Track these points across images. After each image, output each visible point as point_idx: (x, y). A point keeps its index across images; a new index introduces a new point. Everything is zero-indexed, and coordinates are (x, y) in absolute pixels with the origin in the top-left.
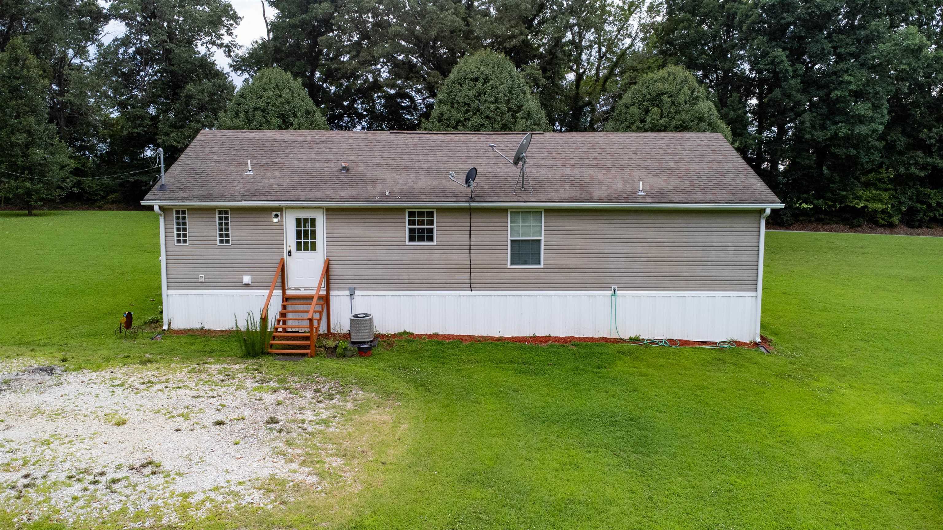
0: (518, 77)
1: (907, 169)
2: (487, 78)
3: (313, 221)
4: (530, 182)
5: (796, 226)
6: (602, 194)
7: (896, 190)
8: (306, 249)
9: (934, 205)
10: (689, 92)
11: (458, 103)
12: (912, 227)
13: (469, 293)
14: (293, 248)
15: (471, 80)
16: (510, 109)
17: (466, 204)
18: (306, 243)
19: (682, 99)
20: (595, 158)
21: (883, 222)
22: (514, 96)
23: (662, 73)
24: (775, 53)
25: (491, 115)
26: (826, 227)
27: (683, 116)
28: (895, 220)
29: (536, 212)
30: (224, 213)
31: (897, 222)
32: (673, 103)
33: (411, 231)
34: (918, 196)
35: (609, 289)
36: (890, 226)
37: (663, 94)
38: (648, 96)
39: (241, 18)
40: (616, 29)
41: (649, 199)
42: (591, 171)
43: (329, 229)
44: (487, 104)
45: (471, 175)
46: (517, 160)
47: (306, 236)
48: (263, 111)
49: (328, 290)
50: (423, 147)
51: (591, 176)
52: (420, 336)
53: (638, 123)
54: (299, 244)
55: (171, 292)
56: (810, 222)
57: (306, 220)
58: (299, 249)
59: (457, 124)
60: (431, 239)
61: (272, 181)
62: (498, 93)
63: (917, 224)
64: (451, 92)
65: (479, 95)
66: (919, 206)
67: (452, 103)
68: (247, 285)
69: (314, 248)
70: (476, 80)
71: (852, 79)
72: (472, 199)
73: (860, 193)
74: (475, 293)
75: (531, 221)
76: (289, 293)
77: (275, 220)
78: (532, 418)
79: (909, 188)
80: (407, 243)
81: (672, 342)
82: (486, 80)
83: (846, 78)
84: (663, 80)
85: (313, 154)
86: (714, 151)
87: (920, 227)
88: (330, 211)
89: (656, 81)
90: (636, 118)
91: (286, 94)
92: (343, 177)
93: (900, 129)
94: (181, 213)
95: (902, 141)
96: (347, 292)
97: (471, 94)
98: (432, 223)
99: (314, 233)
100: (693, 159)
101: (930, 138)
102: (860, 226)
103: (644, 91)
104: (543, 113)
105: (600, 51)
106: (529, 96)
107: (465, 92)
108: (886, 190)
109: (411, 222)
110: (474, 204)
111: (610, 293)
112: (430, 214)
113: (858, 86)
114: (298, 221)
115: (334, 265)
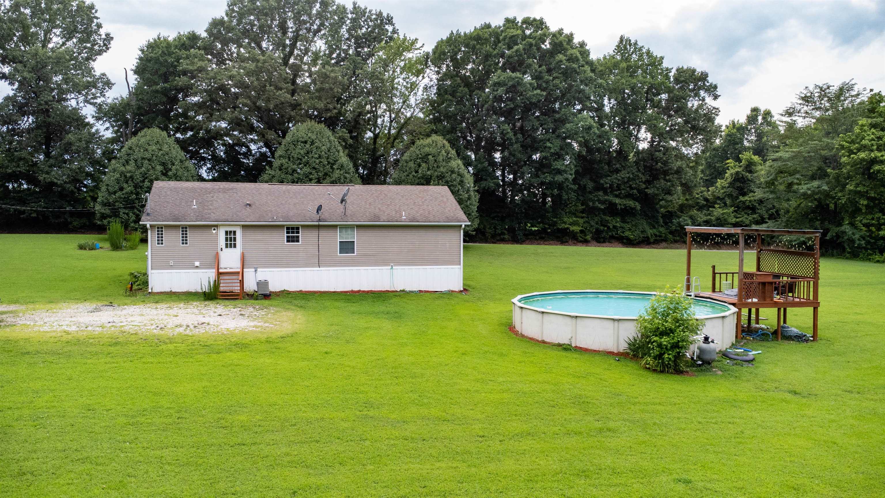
0: (334, 141)
1: (593, 203)
2: (313, 141)
3: (235, 232)
4: (348, 212)
5: (527, 242)
6: (385, 218)
7: (588, 217)
8: (231, 247)
9: (611, 227)
10: (445, 154)
11: (293, 158)
12: (599, 242)
13: (318, 269)
14: (224, 246)
15: (302, 142)
16: (329, 163)
17: (317, 223)
18: (231, 244)
19: (441, 158)
20: (382, 200)
21: (581, 239)
22: (332, 154)
23: (429, 140)
24: (504, 127)
25: (317, 166)
26: (546, 243)
27: (442, 169)
28: (588, 237)
29: (352, 227)
30: (184, 228)
31: (590, 239)
32: (435, 161)
33: (288, 237)
34: (601, 221)
35: (389, 265)
36: (585, 242)
37: (429, 155)
38: (420, 156)
39: (113, 84)
40: (401, 101)
41: (407, 220)
42: (379, 206)
43: (243, 236)
44: (313, 159)
45: (319, 208)
46: (342, 201)
47: (231, 240)
48: (149, 160)
49: (243, 269)
50: (289, 193)
51: (379, 209)
52: (293, 292)
53: (414, 173)
54: (227, 245)
55: (153, 271)
56: (536, 239)
57: (230, 232)
58: (227, 246)
59: (293, 172)
60: (298, 241)
61: (209, 211)
62: (321, 152)
63: (602, 240)
64: (288, 150)
65: (308, 153)
66: (602, 228)
67: (289, 158)
68: (197, 267)
69: (235, 246)
70: (306, 142)
71: (551, 146)
72: (319, 220)
73: (565, 219)
74: (321, 269)
75: (349, 232)
76: (220, 271)
77: (214, 232)
78: (353, 313)
79: (596, 216)
80: (286, 243)
81: (421, 291)
82: (312, 143)
83: (548, 144)
84: (429, 145)
85: (227, 196)
86: (442, 196)
87: (604, 242)
88: (244, 227)
89: (425, 146)
90: (413, 170)
91: (165, 148)
92: (248, 208)
93: (588, 177)
94: (160, 228)
95: (590, 185)
96: (254, 270)
97: (302, 152)
98: (298, 233)
99: (235, 239)
100: (431, 200)
101: (606, 183)
102: (567, 242)
103: (418, 152)
104: (351, 165)
105: (390, 117)
106: (341, 154)
107: (297, 151)
108: (582, 218)
109: (288, 233)
110: (321, 223)
111: (390, 267)
112: (298, 228)
113: (555, 150)
114: (226, 233)
115: (246, 255)
